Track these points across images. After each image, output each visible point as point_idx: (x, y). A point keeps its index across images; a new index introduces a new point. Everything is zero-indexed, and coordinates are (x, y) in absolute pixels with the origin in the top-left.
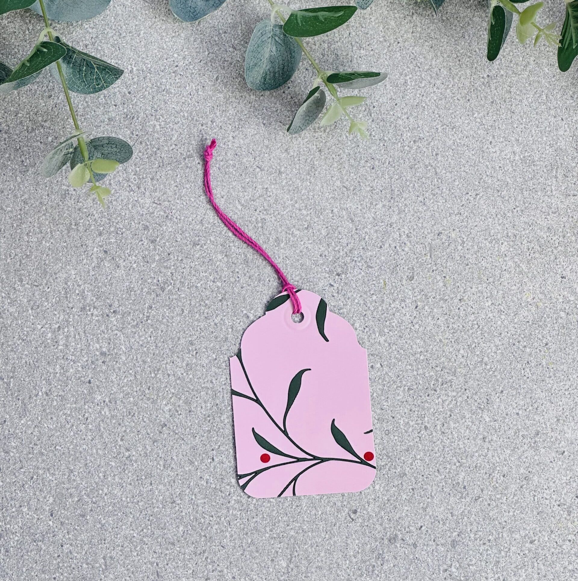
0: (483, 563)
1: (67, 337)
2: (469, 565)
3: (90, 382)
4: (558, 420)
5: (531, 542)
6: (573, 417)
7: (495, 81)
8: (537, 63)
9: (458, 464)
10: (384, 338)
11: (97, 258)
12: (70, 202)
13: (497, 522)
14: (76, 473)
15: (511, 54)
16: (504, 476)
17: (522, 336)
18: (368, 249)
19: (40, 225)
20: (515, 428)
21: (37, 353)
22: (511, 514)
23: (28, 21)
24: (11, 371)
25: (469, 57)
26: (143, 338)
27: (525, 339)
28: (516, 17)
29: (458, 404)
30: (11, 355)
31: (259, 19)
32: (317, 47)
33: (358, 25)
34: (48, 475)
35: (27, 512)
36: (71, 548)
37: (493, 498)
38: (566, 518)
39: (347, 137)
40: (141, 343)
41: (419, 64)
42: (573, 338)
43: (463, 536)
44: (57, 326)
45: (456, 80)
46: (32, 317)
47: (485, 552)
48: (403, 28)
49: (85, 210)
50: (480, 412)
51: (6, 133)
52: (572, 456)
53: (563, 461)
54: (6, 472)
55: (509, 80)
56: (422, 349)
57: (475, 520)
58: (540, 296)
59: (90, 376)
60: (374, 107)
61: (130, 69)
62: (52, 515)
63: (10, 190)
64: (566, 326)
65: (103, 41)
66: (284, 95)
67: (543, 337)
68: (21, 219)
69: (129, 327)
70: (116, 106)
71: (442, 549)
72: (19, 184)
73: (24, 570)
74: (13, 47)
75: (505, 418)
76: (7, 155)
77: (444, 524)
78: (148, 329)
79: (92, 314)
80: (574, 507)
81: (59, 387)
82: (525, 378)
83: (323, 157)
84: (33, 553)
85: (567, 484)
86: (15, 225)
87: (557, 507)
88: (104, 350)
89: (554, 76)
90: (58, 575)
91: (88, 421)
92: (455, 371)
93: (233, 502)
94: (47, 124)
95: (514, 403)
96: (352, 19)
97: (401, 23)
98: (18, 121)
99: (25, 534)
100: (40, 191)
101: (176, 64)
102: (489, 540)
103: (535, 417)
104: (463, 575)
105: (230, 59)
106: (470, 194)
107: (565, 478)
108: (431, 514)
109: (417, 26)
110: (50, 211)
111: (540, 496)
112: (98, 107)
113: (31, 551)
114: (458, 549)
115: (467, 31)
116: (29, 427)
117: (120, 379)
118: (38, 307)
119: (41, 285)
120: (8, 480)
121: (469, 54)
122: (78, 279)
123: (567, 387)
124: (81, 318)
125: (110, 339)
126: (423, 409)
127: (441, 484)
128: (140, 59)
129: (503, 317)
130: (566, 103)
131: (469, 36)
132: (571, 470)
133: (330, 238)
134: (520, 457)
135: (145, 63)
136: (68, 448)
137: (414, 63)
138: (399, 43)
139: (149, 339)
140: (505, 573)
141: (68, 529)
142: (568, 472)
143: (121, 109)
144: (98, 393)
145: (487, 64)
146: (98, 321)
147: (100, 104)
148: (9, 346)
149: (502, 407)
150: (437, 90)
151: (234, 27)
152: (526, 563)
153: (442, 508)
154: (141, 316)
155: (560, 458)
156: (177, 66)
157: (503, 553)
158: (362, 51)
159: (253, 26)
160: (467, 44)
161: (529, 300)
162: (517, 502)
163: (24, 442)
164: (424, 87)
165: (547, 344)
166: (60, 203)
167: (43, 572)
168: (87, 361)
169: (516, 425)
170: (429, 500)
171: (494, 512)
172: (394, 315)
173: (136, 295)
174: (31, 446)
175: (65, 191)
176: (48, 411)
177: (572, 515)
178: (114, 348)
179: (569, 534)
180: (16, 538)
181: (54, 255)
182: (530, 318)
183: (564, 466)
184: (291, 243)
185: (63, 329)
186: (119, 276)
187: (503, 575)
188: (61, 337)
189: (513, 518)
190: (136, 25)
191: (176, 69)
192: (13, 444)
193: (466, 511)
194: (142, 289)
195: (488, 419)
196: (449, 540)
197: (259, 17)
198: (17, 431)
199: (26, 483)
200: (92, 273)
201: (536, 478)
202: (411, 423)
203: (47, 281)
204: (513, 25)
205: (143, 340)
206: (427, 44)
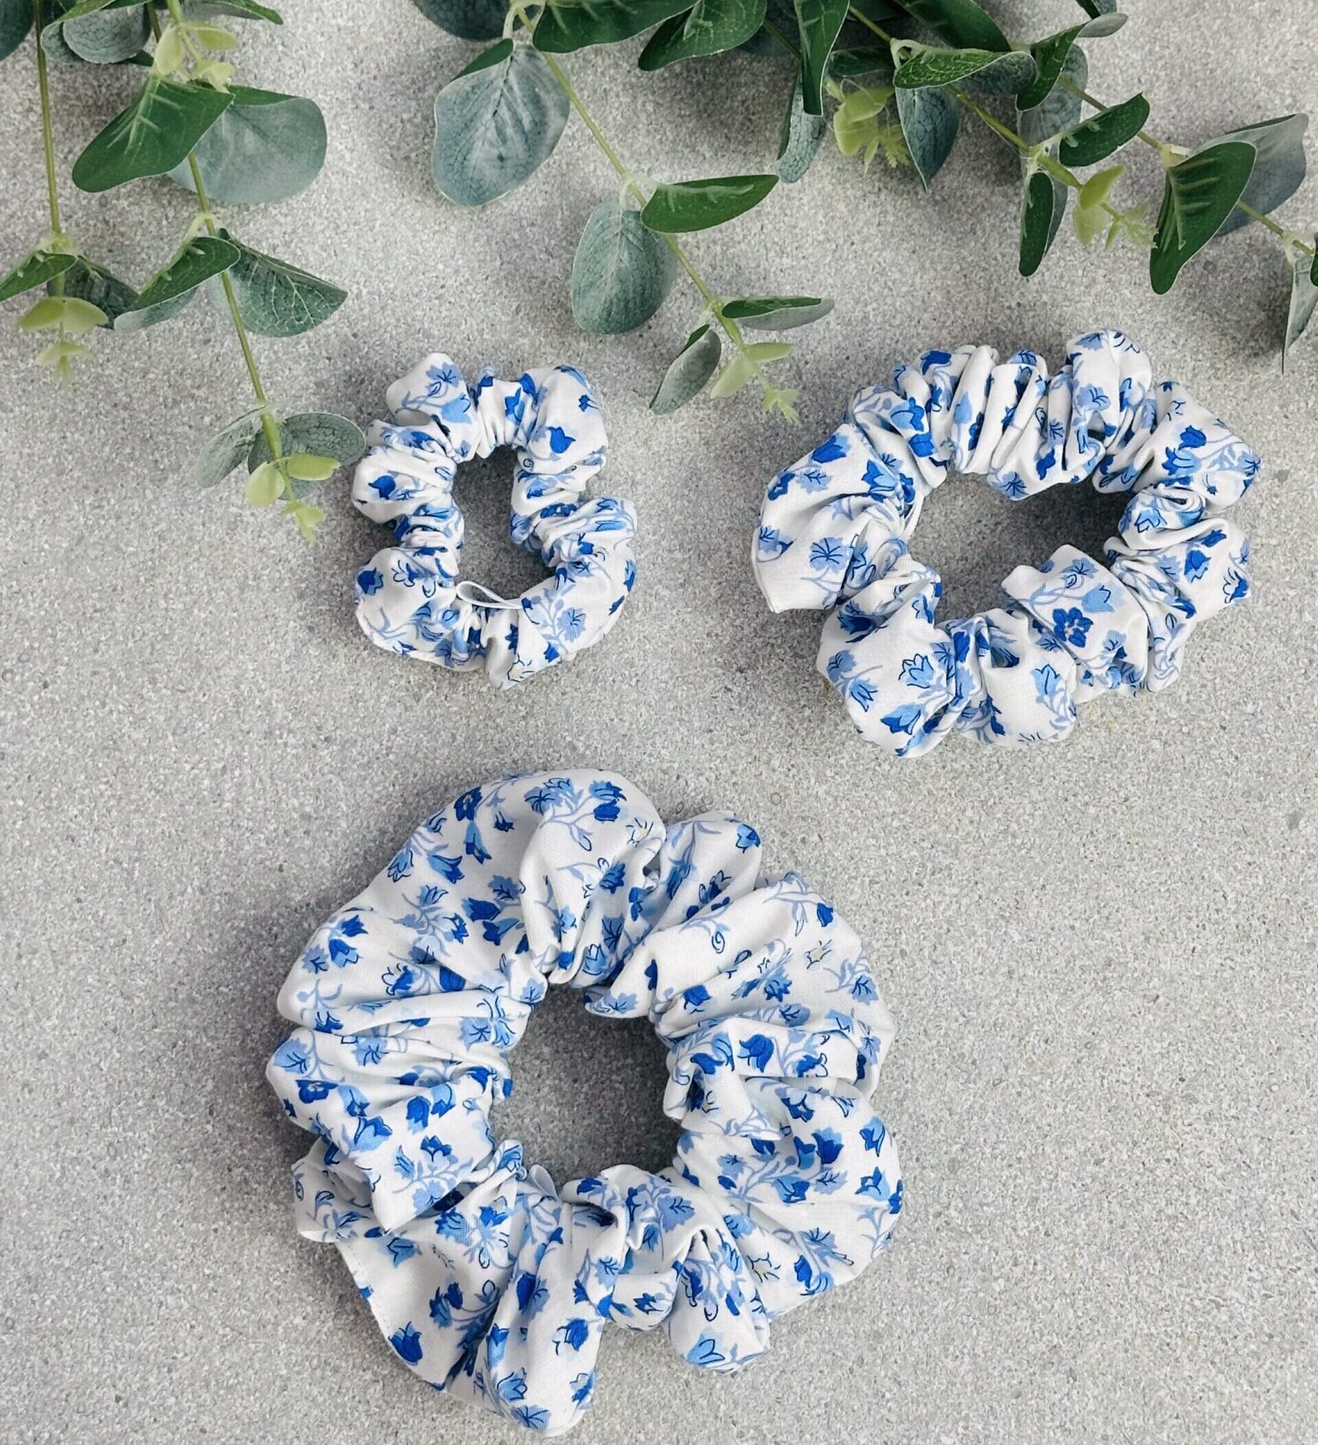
0: (1008, 1202)
1: (239, 786)
2: (981, 1205)
3: (281, 869)
4: (1147, 939)
5: (1097, 1163)
6: (1175, 933)
7: (1031, 314)
8: (1110, 281)
9: (962, 1020)
10: (825, 787)
11: (295, 641)
12: (244, 537)
13: (1033, 1126)
14: (256, 1036)
15: (1062, 263)
16: (1046, 1042)
17: (1082, 784)
18: (794, 623)
19: (190, 579)
20: (1069, 953)
21: (184, 815)
22: (1060, 1110)
23: (165, 202)
24: (135, 849)
25: (984, 269)
26: (379, 788)
27: (1086, 790)
28: (1073, 195)
29: (963, 909)
30: (136, 819)
31: (595, 201)
32: (701, 253)
33: (778, 212)
34: (205, 1039)
35: (166, 1107)
36: (247, 1174)
37: (1027, 1081)
38: (1161, 1120)
39: (756, 418)
40: (376, 796)
41: (890, 284)
42: (1175, 787)
43: (971, 1151)
44: (220, 766)
45: (959, 313)
46: (174, 749)
47: (1010, 1181)
48: (862, 217)
49: (273, 552)
50: (1004, 924)
51: (125, 409)
52: (1173, 1005)
53: (1155, 1015)
54: (128, 1033)
55: (1058, 312)
56: (896, 809)
57: (993, 1122)
58: (1114, 709)
59: (281, 858)
60: (807, 363)
61: (356, 291)
62: (211, 1113)
63: (133, 514)
64: (1162, 767)
65: (306, 240)
66: (640, 341)
67: (1120, 786)
68: (153, 569)
69: (355, 766)
70: (329, 359)
71: (933, 1175)
72: (149, 503)
73: (159, 1215)
74: (138, 250)
75: (1050, 935)
76: (128, 450)
77: (936, 1129)
78: (390, 770)
79: (286, 744)
80: (1176, 1099)
81: (224, 877)
82: (1086, 862)
83: (712, 455)
84: (175, 1183)
85: (1162, 1056)
86: (142, 579)
87: (1145, 1098)
88: (308, 809)
89: (1141, 305)
90: (221, 1223)
91: (279, 940)
92: (957, 848)
93: (546, 1090)
94: (201, 393)
95: (1065, 909)
96: (767, 200)
97: (857, 207)
98: (148, 387)
99: (161, 1148)
100: (189, 516)
101: (442, 282)
102: (1019, 1159)
103: (1105, 932)
104: (970, 1223)
105: (541, 275)
106: (984, 522)
107: (1159, 1045)
108: (911, 1110)
109: (887, 212)
110: (208, 553)
111: (1113, 1077)
112: (297, 362)
113: (172, 1180)
114: (962, 1175)
115: (980, 221)
116: (169, 951)
117: (338, 864)
118: (185, 732)
119: (190, 689)
120: (130, 1048)
121: (983, 264)
122: (259, 678)
123: (1163, 878)
124: (265, 751)
125: (319, 791)
126: (899, 919)
127: (931, 1057)
128: (374, 274)
129: (1046, 749)
130: (1163, 354)
131: (984, 231)
132: (1169, 1031)
133: (727, 602)
134: (1076, 1007)
135: (383, 281)
136: (242, 991)
137: (882, 280)
138: (853, 244)
139: (391, 789)
140: (1048, 1220)
141: (241, 1139)
142: (1165, 1034)
143: (340, 364)
144: (296, 888)
145: (1016, 282)
146: (296, 756)
147: (300, 357)
148: (132, 802)
149: (1044, 914)
150: (923, 332)
151: (548, 213)
152: (1087, 1202)
153: (932, 1102)
154: (377, 747)
155: (1149, 1008)
156: (443, 287)
157: (1045, 1184)
158: (785, 260)
159: (583, 213)
160: (979, 245)
161: (1094, 718)
162: (1071, 1088)
163: (159, 979)
164: (898, 326)
165: (1126, 800)
166: (227, 539)
167: (195, 1219)
168: (275, 830)
169: (1069, 948)
170: (909, 1086)
171: (1028, 1108)
172: (843, 744)
173: (367, 709)
174: (173, 985)
175: (236, 516)
176: (204, 922)
177: (1172, 1113)
178: (326, 807)
179: (1167, 1148)
180: (145, 1157)
181: (214, 634)
182: (1097, 751)
183: (1157, 1023)
184: (654, 612)
185: (232, 771)
186: (335, 674)
187: (1044, 1224)
188: (227, 786)
189: (1063, 1118)
190: (366, 211)
191: (441, 291)
192: (140, 983)
193: (977, 1106)
194: (379, 696)
195: (1017, 938)
196: (945, 1159)
197: (593, 195)
198: (147, 959)
199: (164, 1055)
200: (285, 668)
201: (1105, 1045)
202: (876, 945)
203: (202, 683)
204: (1069, 209)
205: (379, 792)
206: (905, 245)
